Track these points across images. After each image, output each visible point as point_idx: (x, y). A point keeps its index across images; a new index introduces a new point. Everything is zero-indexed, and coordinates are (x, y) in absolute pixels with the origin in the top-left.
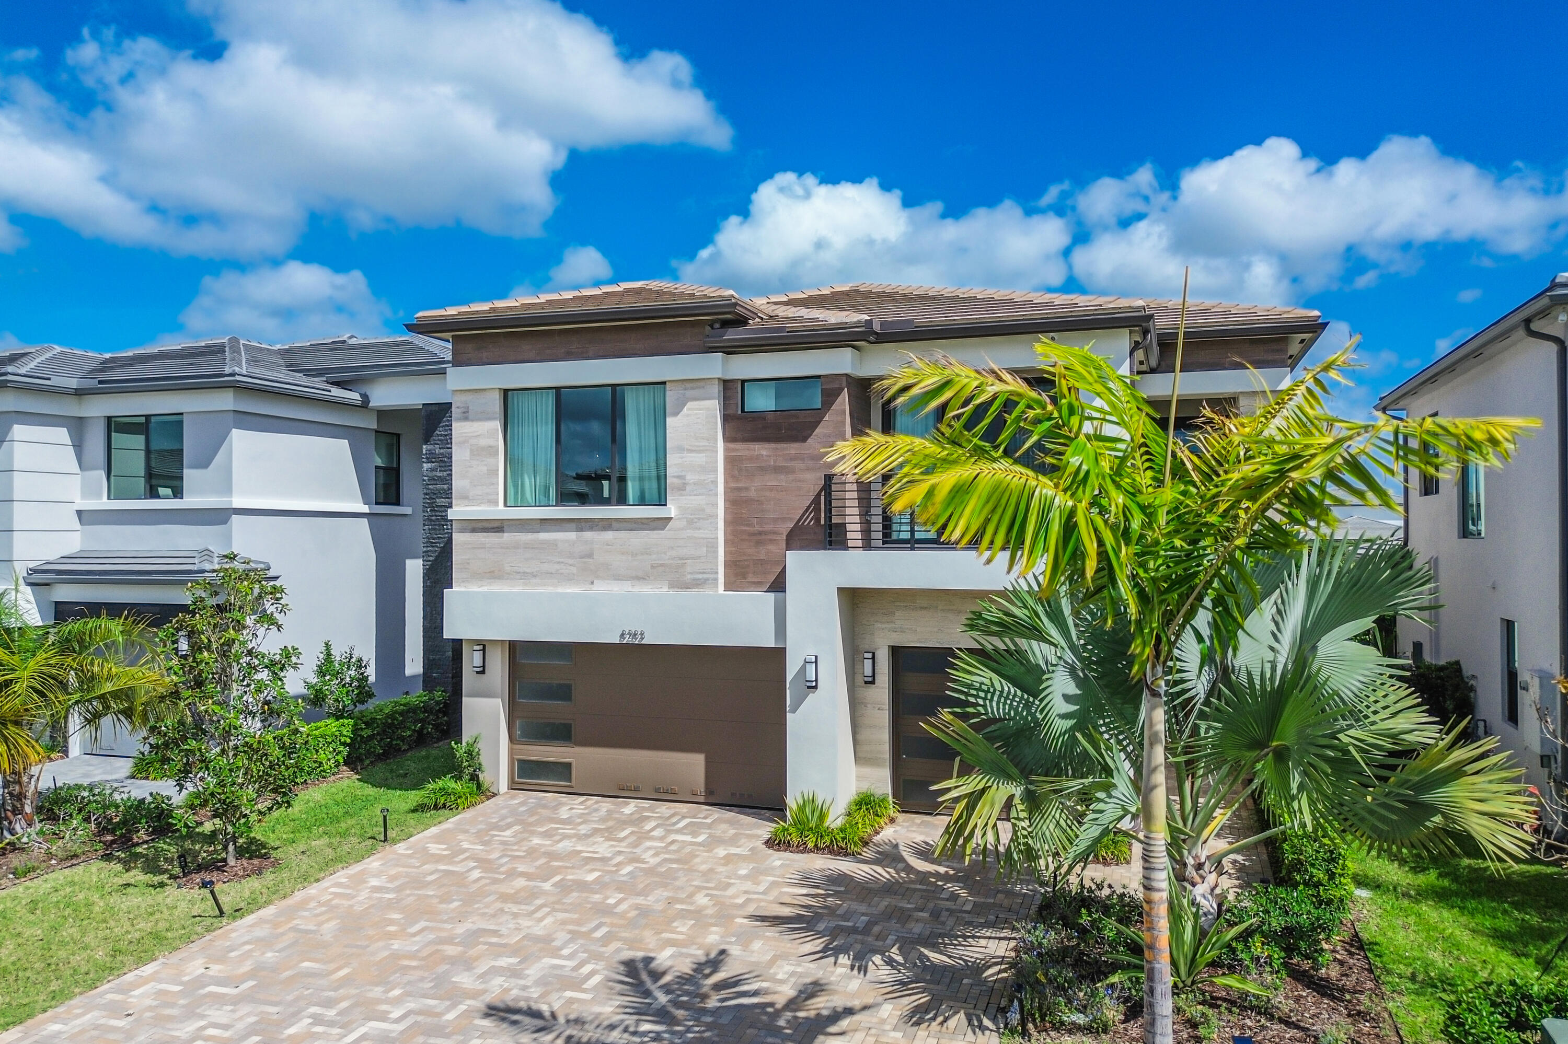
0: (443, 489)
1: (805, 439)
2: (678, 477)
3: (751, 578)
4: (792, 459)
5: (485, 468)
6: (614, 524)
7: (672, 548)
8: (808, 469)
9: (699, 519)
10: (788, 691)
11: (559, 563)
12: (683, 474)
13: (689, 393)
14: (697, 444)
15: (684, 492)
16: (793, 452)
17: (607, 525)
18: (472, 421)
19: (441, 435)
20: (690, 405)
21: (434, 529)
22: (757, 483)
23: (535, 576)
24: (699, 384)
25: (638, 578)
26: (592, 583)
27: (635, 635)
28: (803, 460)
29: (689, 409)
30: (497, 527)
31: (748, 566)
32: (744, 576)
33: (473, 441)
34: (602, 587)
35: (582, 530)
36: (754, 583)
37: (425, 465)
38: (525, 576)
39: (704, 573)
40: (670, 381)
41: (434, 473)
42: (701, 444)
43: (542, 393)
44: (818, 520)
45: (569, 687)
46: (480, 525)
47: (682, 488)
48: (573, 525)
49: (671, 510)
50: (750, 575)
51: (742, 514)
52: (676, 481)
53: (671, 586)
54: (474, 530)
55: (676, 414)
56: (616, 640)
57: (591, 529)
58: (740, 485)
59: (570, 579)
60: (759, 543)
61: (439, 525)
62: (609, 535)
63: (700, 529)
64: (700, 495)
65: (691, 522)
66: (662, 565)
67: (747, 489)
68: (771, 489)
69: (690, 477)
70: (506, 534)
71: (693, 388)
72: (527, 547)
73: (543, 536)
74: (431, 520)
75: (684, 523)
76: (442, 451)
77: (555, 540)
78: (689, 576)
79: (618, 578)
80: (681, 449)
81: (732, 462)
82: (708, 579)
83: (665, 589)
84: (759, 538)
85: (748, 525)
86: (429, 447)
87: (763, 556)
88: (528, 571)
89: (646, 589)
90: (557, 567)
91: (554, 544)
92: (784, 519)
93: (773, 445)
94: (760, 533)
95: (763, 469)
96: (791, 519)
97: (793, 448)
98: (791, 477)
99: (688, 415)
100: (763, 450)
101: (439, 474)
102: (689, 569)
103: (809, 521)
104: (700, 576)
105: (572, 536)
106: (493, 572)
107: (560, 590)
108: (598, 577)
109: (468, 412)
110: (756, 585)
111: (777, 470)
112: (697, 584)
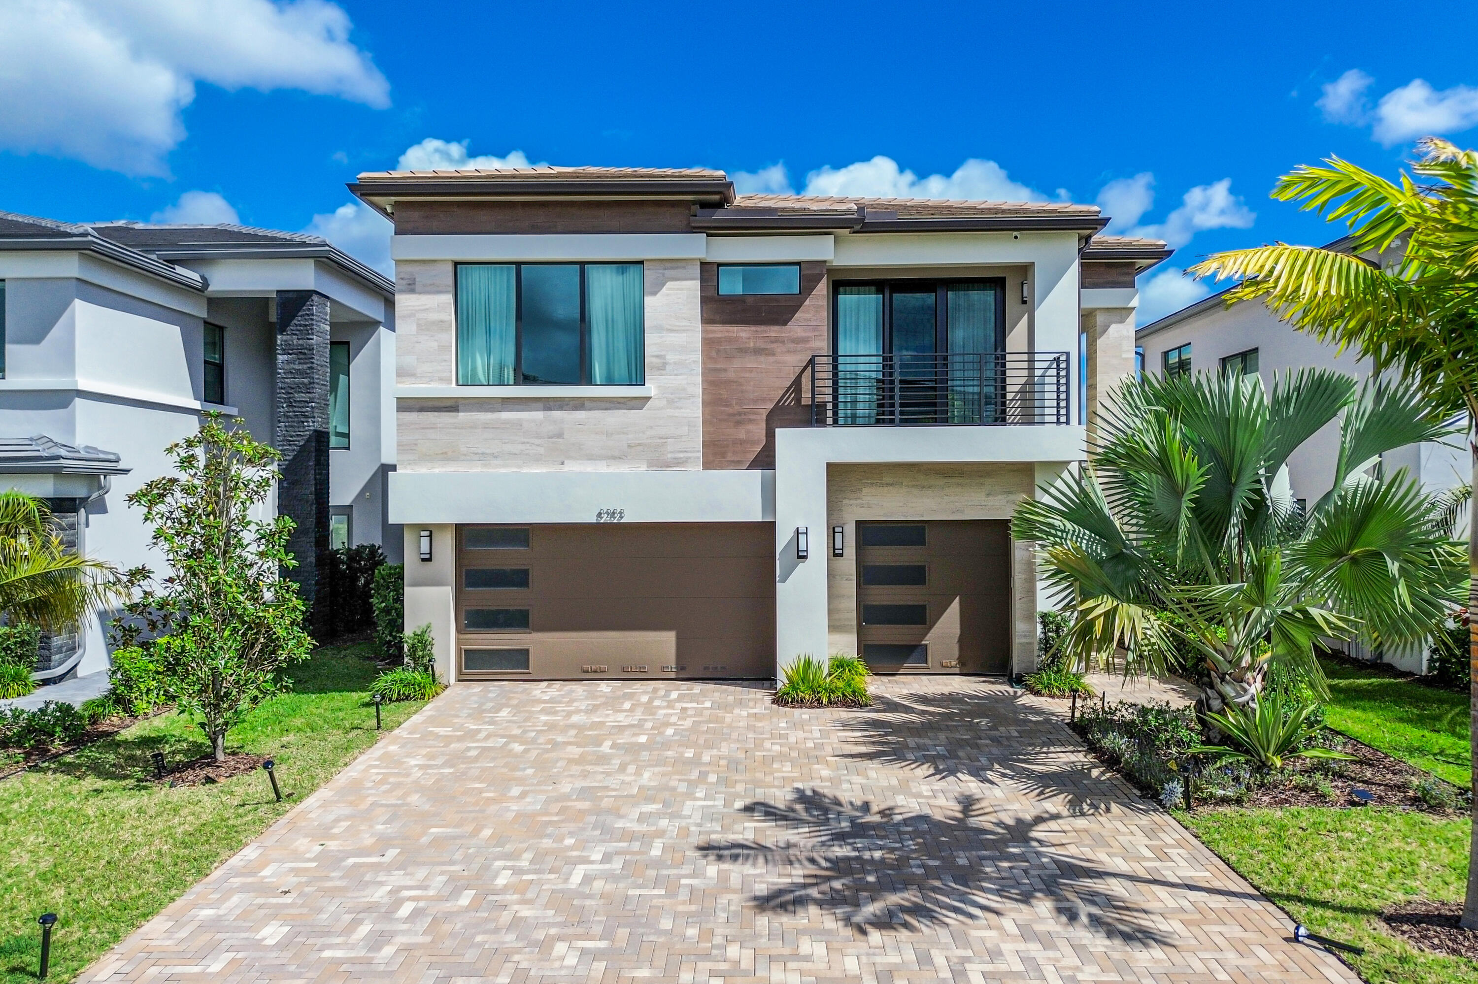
0: (303, 383)
1: (785, 323)
2: (657, 356)
3: (730, 457)
4: (772, 342)
5: (435, 345)
6: (587, 404)
7: (651, 427)
8: (789, 352)
9: (680, 398)
10: (778, 562)
11: (523, 443)
12: (663, 353)
13: (668, 273)
14: (677, 324)
15: (663, 372)
16: (773, 334)
17: (579, 404)
18: (420, 293)
19: (300, 325)
20: (669, 284)
21: (292, 426)
22: (737, 363)
23: (496, 457)
24: (679, 264)
25: (614, 458)
26: (563, 463)
27: (614, 513)
28: (783, 342)
29: (671, 289)
30: (451, 406)
31: (727, 446)
32: (723, 455)
33: (420, 315)
34: (572, 466)
35: (550, 409)
36: (733, 462)
37: (280, 357)
38: (482, 457)
39: (686, 452)
40: (647, 260)
41: (292, 366)
42: (682, 324)
43: (500, 268)
44: (798, 399)
45: (526, 572)
46: (430, 404)
47: (662, 367)
48: (541, 405)
49: (651, 388)
50: (730, 454)
51: (720, 394)
52: (655, 360)
53: (651, 464)
54: (422, 410)
55: (654, 293)
56: (593, 520)
57: (561, 408)
58: (718, 366)
59: (538, 459)
60: (738, 423)
61: (299, 422)
62: (581, 415)
63: (681, 408)
64: (681, 374)
65: (671, 402)
66: (639, 445)
67: (725, 370)
68: (751, 370)
69: (671, 358)
70: (461, 414)
71: (672, 268)
72: (486, 427)
73: (505, 415)
74: (288, 417)
75: (664, 402)
76: (301, 342)
77: (519, 420)
78: (669, 456)
79: (591, 458)
80: (659, 329)
81: (708, 343)
82: (690, 458)
83: (644, 468)
84: (738, 418)
85: (726, 406)
86: (285, 338)
87: (742, 436)
88: (488, 451)
89: (623, 468)
90: (521, 447)
91: (519, 424)
92: (764, 400)
93: (753, 328)
94: (739, 414)
95: (743, 351)
96: (771, 400)
97: (773, 331)
98: (771, 359)
99: (668, 295)
100: (742, 333)
101: (296, 367)
102: (669, 448)
103: (790, 401)
104: (681, 455)
105: (539, 415)
106: (446, 453)
107: (525, 470)
108: (570, 458)
109: (414, 284)
110: (736, 464)
111: (757, 352)
112: (678, 462)
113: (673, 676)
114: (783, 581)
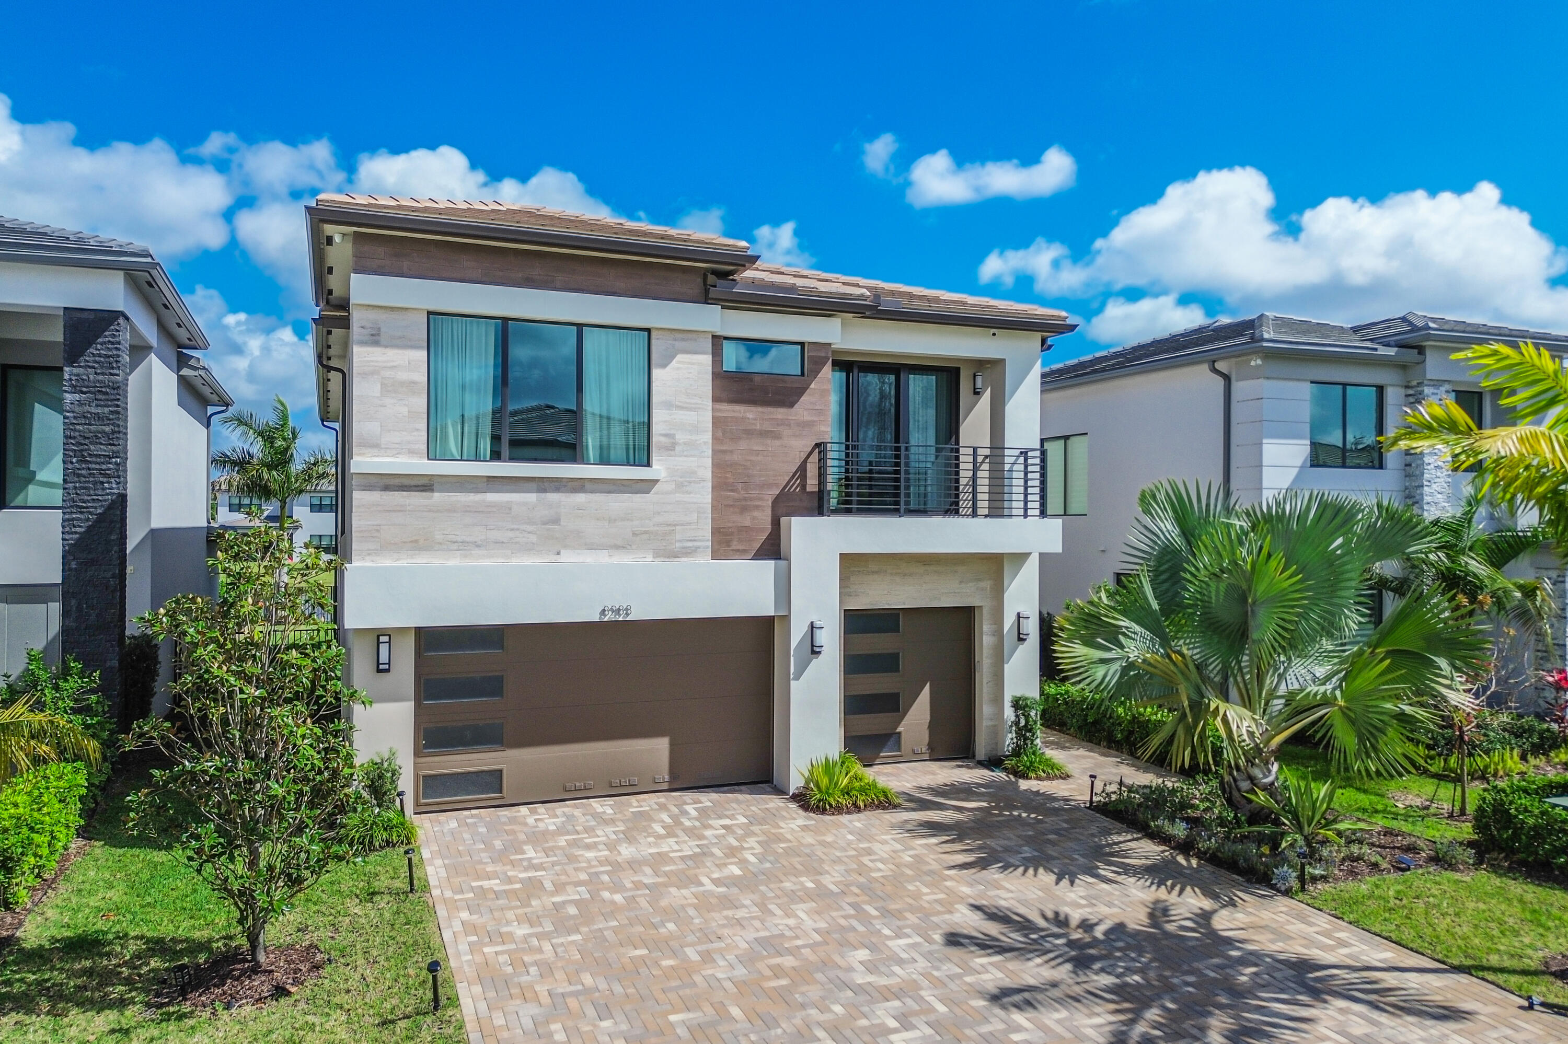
0: (103, 432)
1: (791, 405)
2: (666, 435)
3: (735, 545)
4: (778, 425)
5: (404, 410)
6: (588, 485)
7: (659, 513)
8: (794, 436)
9: (690, 482)
11: (512, 530)
12: (672, 432)
13: (679, 344)
14: (688, 401)
15: (672, 453)
16: (779, 417)
17: (579, 485)
18: (386, 347)
19: (100, 355)
20: (680, 357)
21: (85, 488)
22: (743, 445)
23: (478, 546)
24: (690, 336)
25: (617, 547)
26: (558, 553)
27: (619, 610)
28: (789, 425)
29: (679, 362)
30: (425, 484)
31: (732, 534)
32: (728, 543)
33: (387, 374)
34: (569, 557)
35: (544, 491)
36: (738, 550)
37: (67, 395)
38: (464, 546)
39: (695, 540)
40: (656, 329)
41: (87, 408)
42: (693, 401)
43: (478, 323)
44: (803, 486)
45: (500, 680)
46: (397, 481)
47: (671, 448)
48: (534, 485)
49: (659, 468)
50: (735, 543)
51: (726, 478)
52: (663, 439)
53: (657, 555)
54: (386, 488)
55: (664, 366)
56: (596, 618)
57: (557, 490)
58: (724, 447)
59: (529, 549)
60: (744, 510)
61: (95, 483)
62: (581, 498)
63: (691, 493)
64: (691, 456)
65: (680, 486)
66: (645, 532)
67: (732, 452)
68: (758, 453)
69: (680, 437)
70: (436, 495)
71: (683, 340)
72: (468, 510)
73: (491, 497)
74: (79, 476)
75: (672, 486)
76: (100, 377)
77: (508, 502)
78: (678, 545)
79: (591, 547)
80: (669, 405)
81: (717, 422)
82: (699, 547)
83: (649, 558)
84: (744, 503)
85: (732, 491)
86: (75, 370)
87: (747, 523)
88: (468, 539)
89: (627, 558)
90: (510, 534)
91: (507, 508)
92: (770, 485)
93: (760, 409)
94: (745, 499)
95: (749, 433)
96: (777, 485)
97: (780, 413)
98: (777, 443)
99: (678, 369)
100: (750, 413)
101: (93, 410)
102: (678, 537)
103: (795, 487)
104: (690, 544)
105: (532, 497)
106: (416, 541)
107: (515, 561)
108: (566, 547)
109: (379, 335)
110: (740, 554)
111: (764, 434)
112: (688, 552)
113: (665, 786)
114: (797, 678)
